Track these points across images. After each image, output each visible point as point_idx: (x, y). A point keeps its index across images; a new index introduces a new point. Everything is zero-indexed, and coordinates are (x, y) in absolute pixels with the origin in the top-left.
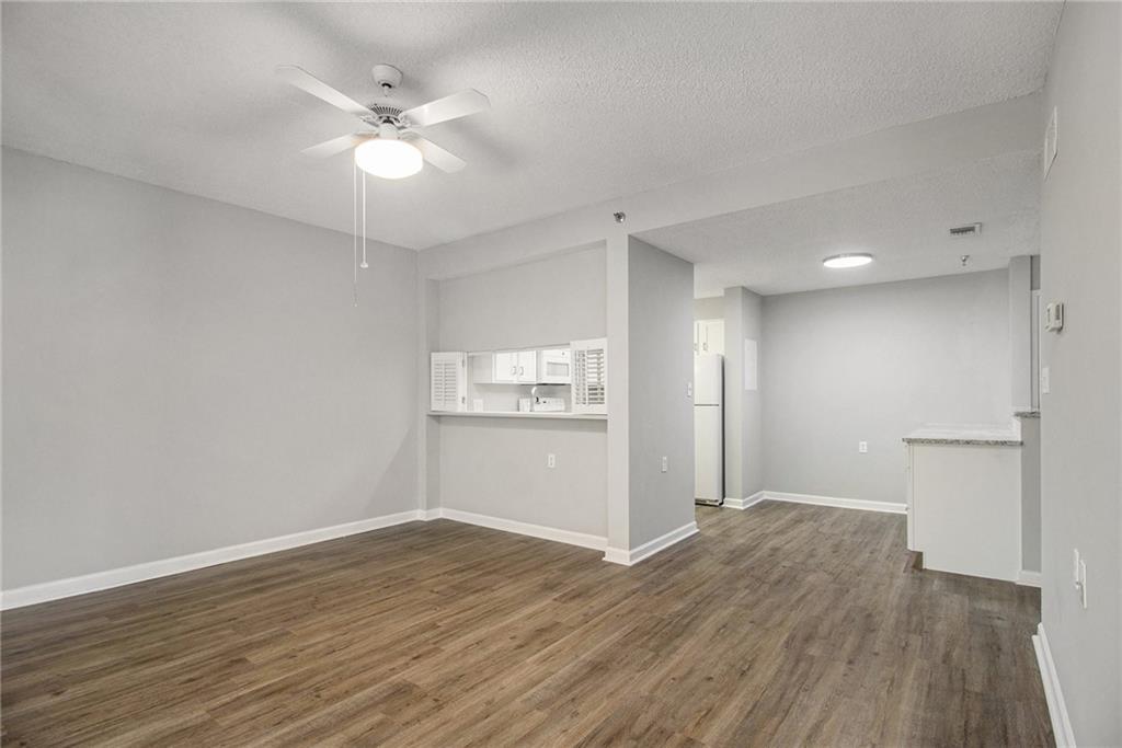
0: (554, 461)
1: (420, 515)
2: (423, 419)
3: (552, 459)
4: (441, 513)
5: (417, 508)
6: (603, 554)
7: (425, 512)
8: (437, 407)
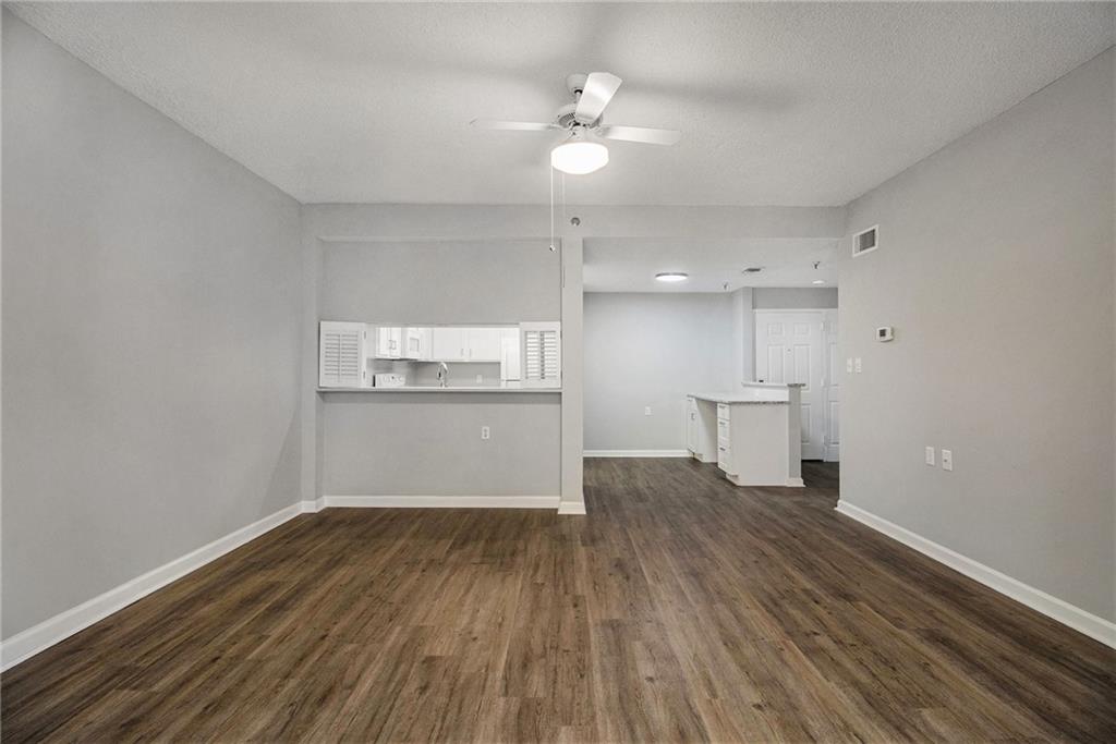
0: (488, 433)
1: (307, 506)
2: (312, 399)
3: (486, 432)
4: (328, 502)
5: (300, 500)
6: (556, 510)
7: (314, 502)
8: (329, 382)
